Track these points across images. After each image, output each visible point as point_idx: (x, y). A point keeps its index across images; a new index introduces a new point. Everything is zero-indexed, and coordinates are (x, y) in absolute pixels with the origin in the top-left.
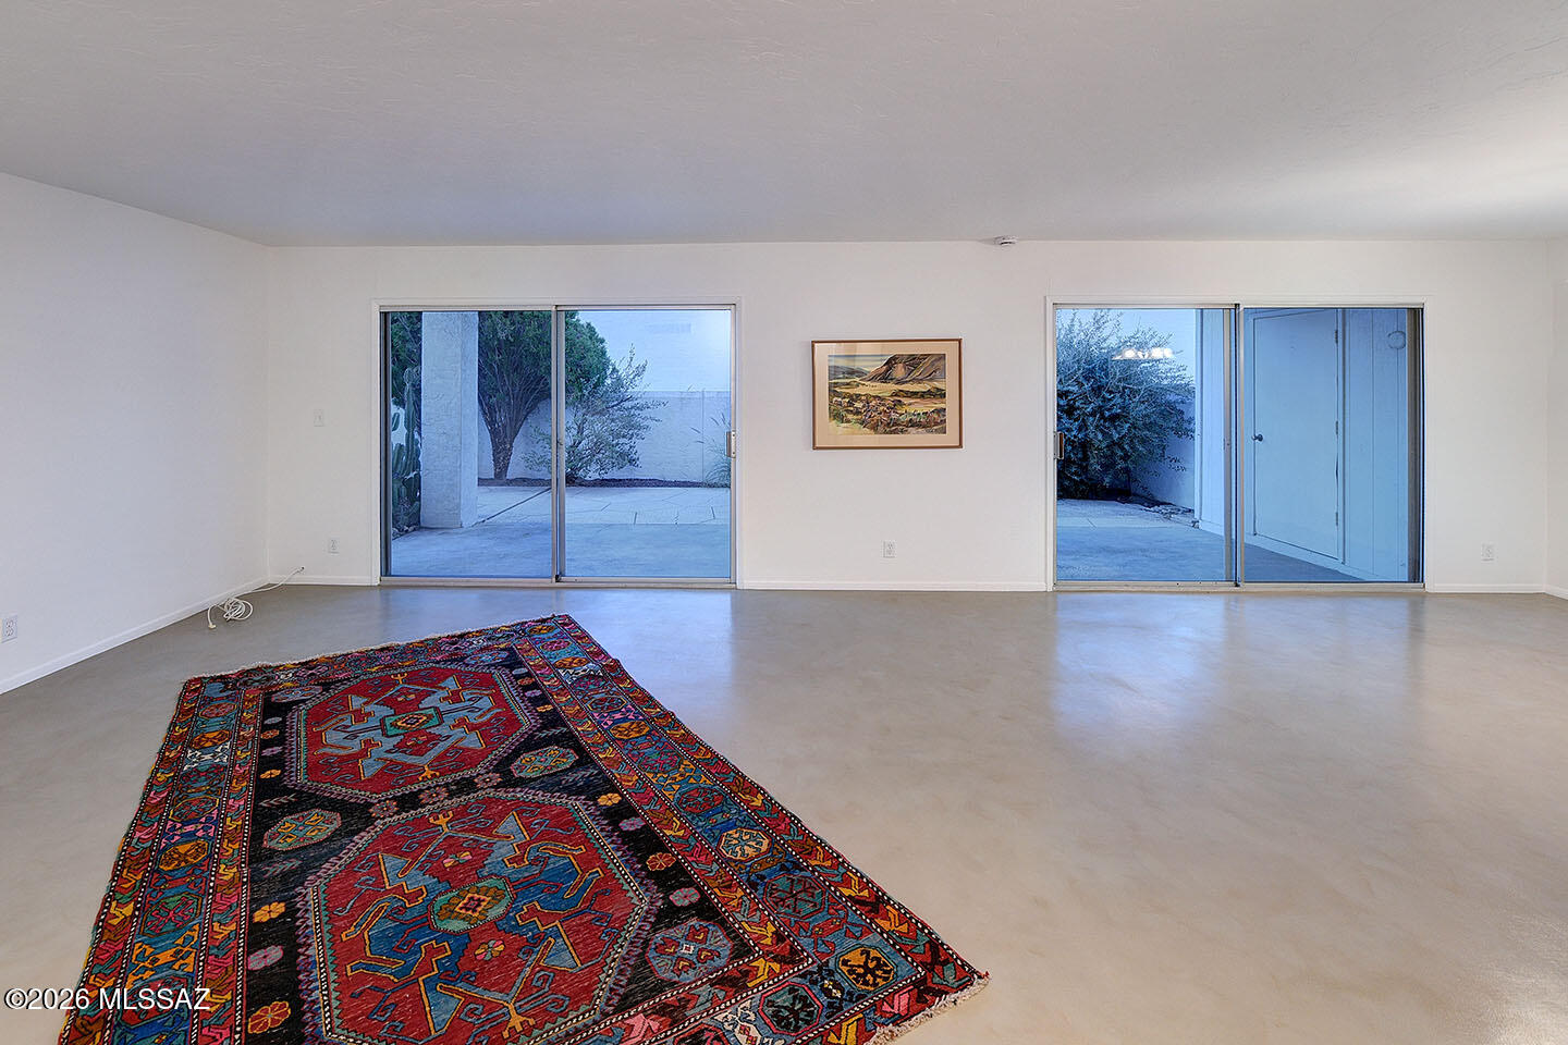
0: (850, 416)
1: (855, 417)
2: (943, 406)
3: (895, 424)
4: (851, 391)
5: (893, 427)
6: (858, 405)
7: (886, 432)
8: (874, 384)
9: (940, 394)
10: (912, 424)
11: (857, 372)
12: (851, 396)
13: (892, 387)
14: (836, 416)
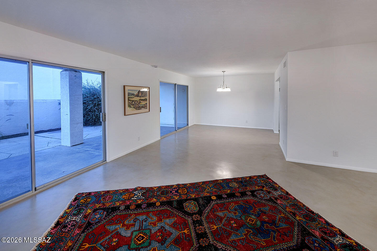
0: (132, 106)
1: (133, 106)
2: (146, 102)
3: (140, 107)
4: (132, 99)
5: (139, 108)
6: (133, 103)
7: (138, 110)
8: (136, 97)
9: (146, 100)
10: (142, 107)
11: (133, 94)
12: (132, 101)
13: (139, 98)
14: (129, 106)
